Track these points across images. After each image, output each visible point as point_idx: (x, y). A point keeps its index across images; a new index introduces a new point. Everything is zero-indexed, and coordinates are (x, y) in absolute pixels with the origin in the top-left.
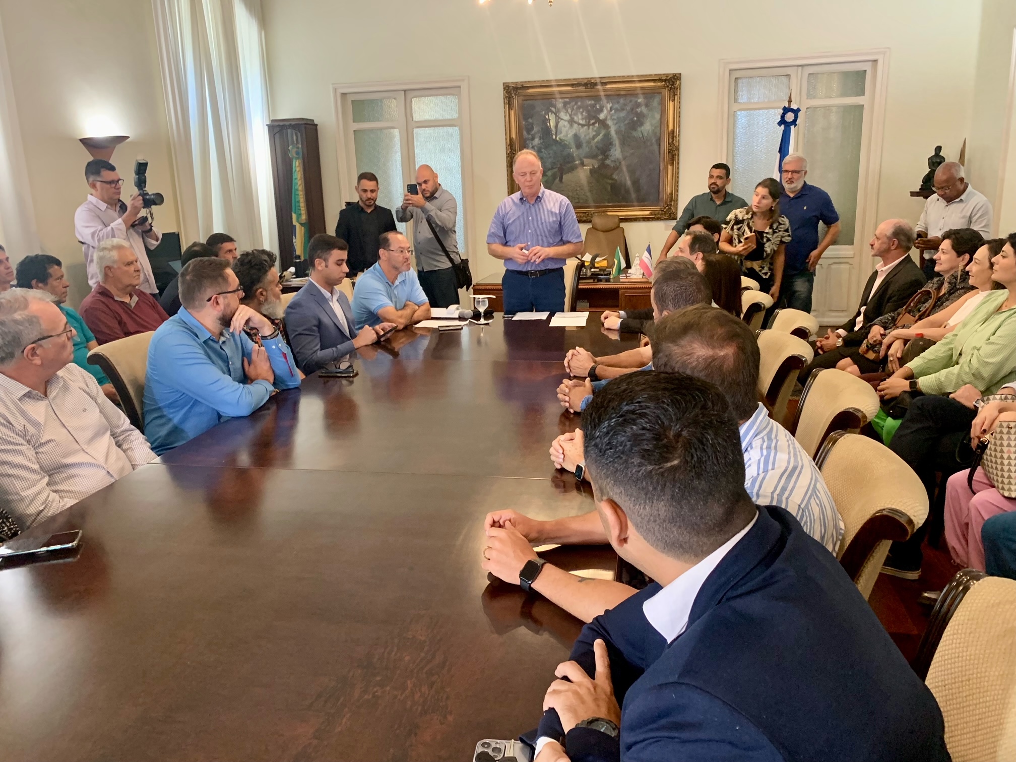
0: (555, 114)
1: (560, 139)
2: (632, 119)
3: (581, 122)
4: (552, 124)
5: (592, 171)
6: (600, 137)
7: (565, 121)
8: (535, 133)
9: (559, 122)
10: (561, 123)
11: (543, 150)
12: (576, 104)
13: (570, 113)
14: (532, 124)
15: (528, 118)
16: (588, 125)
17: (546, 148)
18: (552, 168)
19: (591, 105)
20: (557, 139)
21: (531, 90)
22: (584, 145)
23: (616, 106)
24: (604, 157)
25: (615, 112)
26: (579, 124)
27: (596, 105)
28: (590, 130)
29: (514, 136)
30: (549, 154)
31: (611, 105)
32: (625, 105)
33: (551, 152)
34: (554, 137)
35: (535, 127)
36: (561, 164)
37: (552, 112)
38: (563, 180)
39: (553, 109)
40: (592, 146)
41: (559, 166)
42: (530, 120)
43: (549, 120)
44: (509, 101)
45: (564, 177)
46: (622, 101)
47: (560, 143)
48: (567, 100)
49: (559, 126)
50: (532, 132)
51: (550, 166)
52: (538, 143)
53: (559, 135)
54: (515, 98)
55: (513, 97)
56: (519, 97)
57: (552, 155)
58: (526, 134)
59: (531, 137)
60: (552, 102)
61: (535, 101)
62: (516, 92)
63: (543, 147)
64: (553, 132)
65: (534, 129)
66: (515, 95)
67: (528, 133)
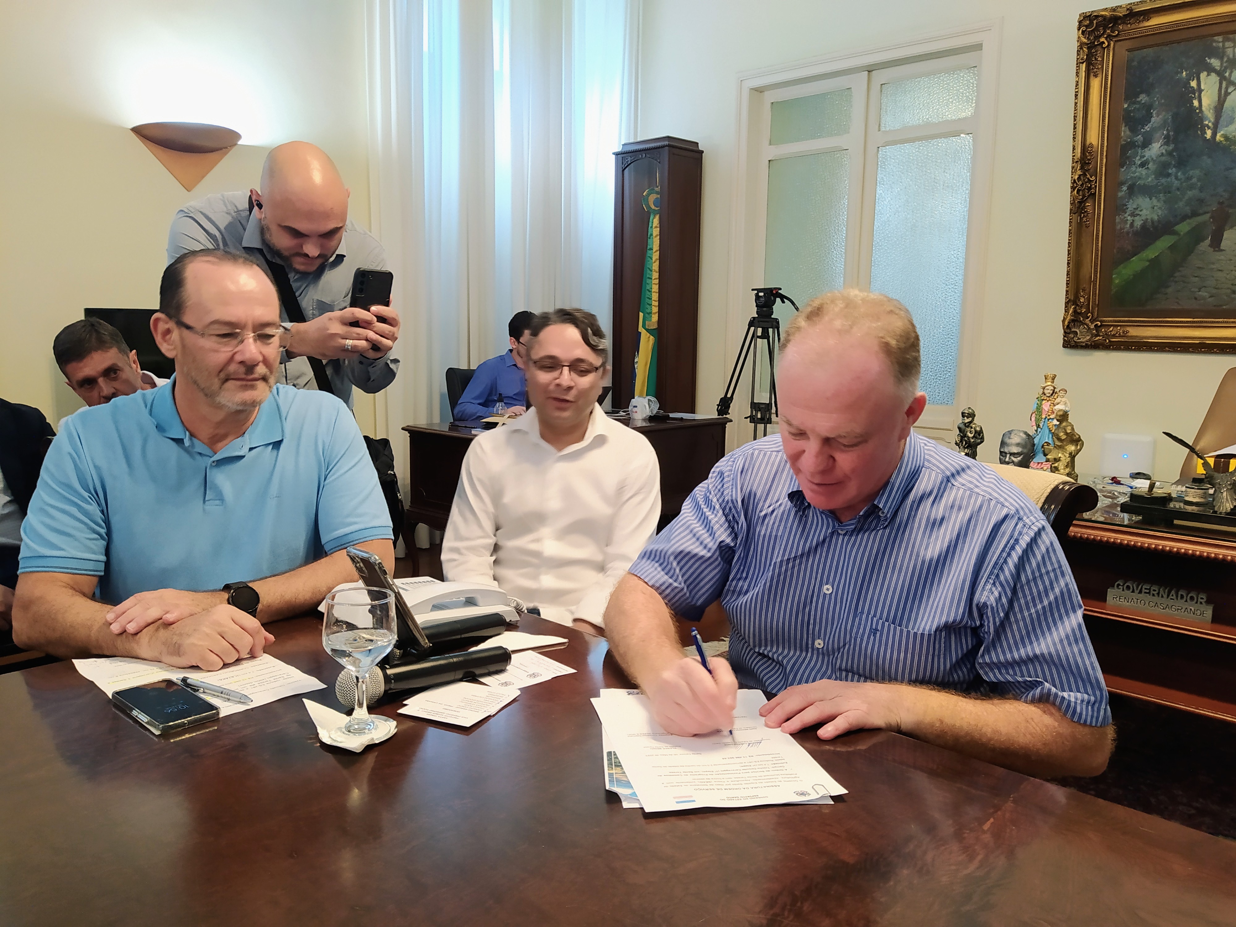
0: (1218, 73)
1: (1226, 137)
4: (1207, 100)
8: (1154, 130)
9: (1227, 94)
11: (1172, 171)
14: (1149, 107)
15: (1138, 95)
17: (1181, 164)
18: (1194, 214)
20: (1218, 138)
21: (1156, 21)
29: (1093, 138)
30: (1189, 178)
33: (1196, 173)
34: (1209, 134)
35: (1155, 113)
37: (1210, 70)
39: (1215, 63)
42: (1143, 98)
43: (1200, 91)
44: (1090, 56)
47: (1224, 149)
49: (1226, 105)
50: (1146, 128)
51: (1188, 210)
52: (1159, 153)
53: (1226, 129)
54: (1109, 45)
55: (1103, 43)
56: (1119, 43)
57: (1199, 180)
58: (1128, 133)
59: (1142, 138)
60: (1214, 44)
61: (1166, 48)
62: (1113, 32)
63: (1173, 163)
64: (1207, 123)
65: (1153, 119)
66: (1109, 38)
67: (1134, 130)
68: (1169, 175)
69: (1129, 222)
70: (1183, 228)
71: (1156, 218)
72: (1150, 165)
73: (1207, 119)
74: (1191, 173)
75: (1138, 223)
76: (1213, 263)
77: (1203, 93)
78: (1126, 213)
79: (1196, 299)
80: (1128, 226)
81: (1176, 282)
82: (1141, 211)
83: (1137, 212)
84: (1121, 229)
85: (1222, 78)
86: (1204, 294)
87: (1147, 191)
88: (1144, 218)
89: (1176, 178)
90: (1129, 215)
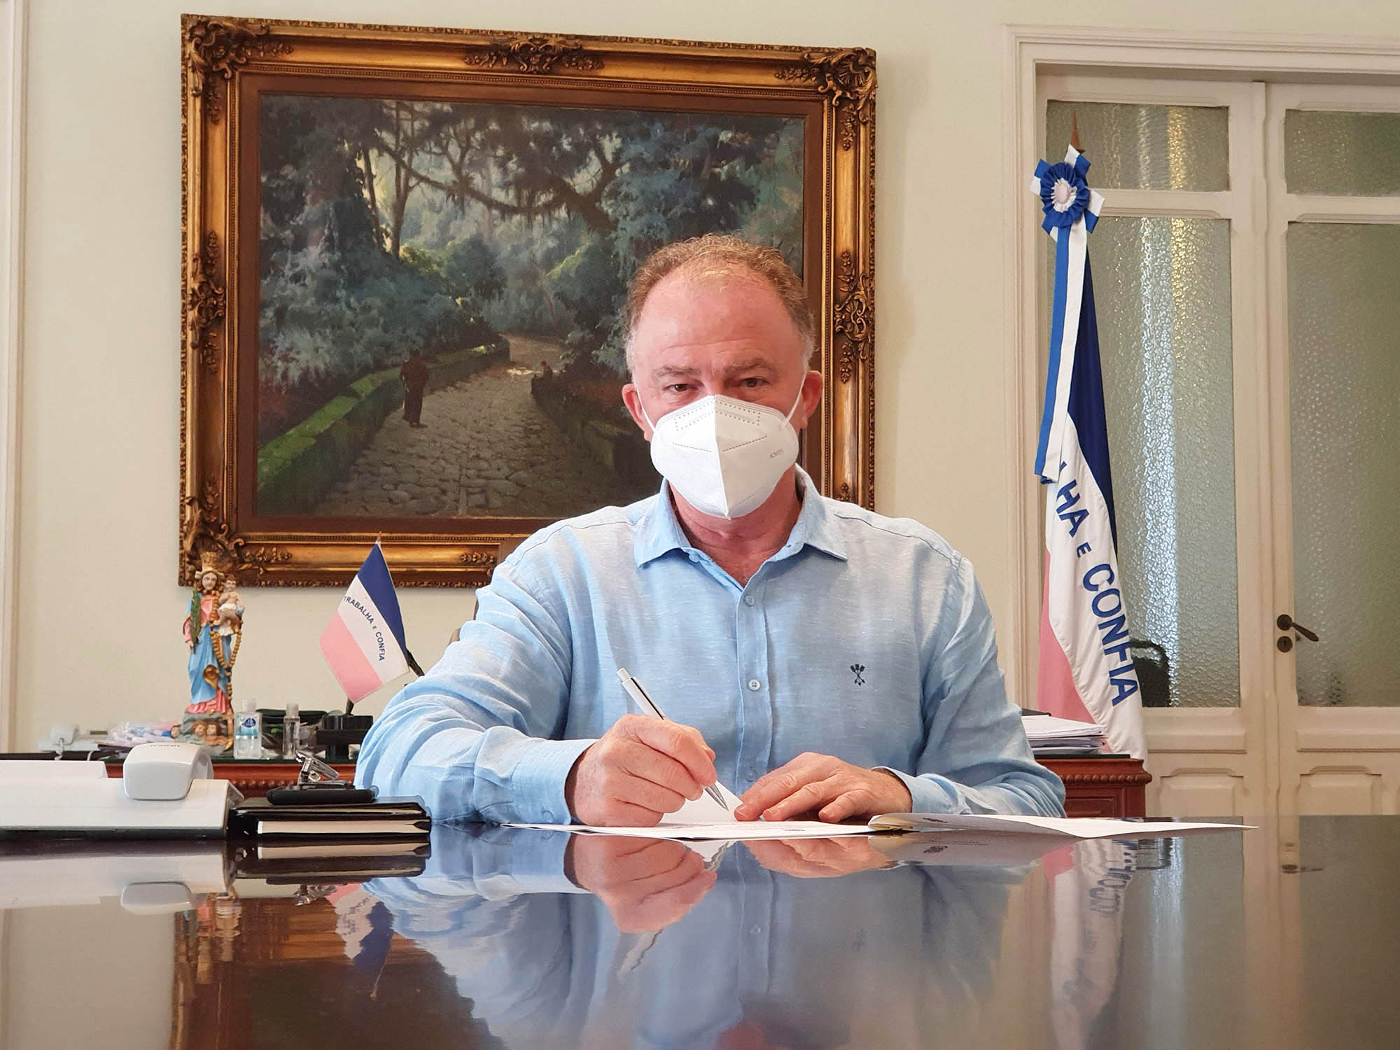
0: (396, 156)
1: (413, 255)
2: (698, 202)
3: (499, 195)
4: (382, 192)
5: (543, 388)
6: (572, 261)
7: (436, 185)
8: (309, 225)
9: (408, 189)
10: (419, 195)
11: (341, 293)
12: (482, 125)
13: (457, 159)
14: (299, 188)
15: (281, 165)
16: (529, 211)
17: (355, 282)
18: (379, 366)
19: (537, 137)
20: (401, 252)
21: (300, 56)
22: (512, 286)
23: (636, 148)
24: (589, 336)
25: (632, 168)
26: (490, 204)
27: (559, 136)
28: (536, 232)
29: (220, 225)
31: (617, 142)
32: (668, 147)
33: (376, 301)
34: (389, 244)
35: (308, 198)
36: (414, 353)
37: (383, 148)
38: (424, 416)
39: (388, 138)
40: (541, 292)
41: (406, 358)
42: (289, 171)
43: (372, 177)
44: (206, 87)
45: (430, 404)
46: (658, 131)
47: (413, 271)
48: (447, 107)
49: (409, 204)
50: (298, 219)
51: (368, 358)
52: (320, 263)
53: (410, 240)
54: (233, 76)
55: (224, 71)
56: (248, 78)
57: (381, 314)
58: (270, 222)
59: (292, 237)
60: (385, 111)
61: (316, 102)
62: (239, 56)
63: (342, 282)
64: (384, 226)
65: (307, 208)
66: (233, 65)
67: (279, 221)
68: (336, 300)
69: (280, 371)
70: (365, 386)
71: (322, 367)
72: (308, 281)
73: (384, 220)
74: (369, 301)
75: (295, 374)
76: (412, 446)
77: (375, 182)
78: (273, 354)
79: (391, 501)
80: (279, 377)
81: (360, 473)
82: (298, 353)
83: (292, 355)
84: (268, 381)
85: (400, 164)
86: (401, 493)
87: (307, 322)
88: (303, 365)
89: (349, 306)
90: (279, 359)
